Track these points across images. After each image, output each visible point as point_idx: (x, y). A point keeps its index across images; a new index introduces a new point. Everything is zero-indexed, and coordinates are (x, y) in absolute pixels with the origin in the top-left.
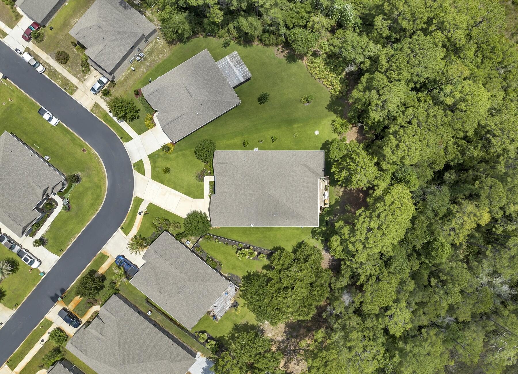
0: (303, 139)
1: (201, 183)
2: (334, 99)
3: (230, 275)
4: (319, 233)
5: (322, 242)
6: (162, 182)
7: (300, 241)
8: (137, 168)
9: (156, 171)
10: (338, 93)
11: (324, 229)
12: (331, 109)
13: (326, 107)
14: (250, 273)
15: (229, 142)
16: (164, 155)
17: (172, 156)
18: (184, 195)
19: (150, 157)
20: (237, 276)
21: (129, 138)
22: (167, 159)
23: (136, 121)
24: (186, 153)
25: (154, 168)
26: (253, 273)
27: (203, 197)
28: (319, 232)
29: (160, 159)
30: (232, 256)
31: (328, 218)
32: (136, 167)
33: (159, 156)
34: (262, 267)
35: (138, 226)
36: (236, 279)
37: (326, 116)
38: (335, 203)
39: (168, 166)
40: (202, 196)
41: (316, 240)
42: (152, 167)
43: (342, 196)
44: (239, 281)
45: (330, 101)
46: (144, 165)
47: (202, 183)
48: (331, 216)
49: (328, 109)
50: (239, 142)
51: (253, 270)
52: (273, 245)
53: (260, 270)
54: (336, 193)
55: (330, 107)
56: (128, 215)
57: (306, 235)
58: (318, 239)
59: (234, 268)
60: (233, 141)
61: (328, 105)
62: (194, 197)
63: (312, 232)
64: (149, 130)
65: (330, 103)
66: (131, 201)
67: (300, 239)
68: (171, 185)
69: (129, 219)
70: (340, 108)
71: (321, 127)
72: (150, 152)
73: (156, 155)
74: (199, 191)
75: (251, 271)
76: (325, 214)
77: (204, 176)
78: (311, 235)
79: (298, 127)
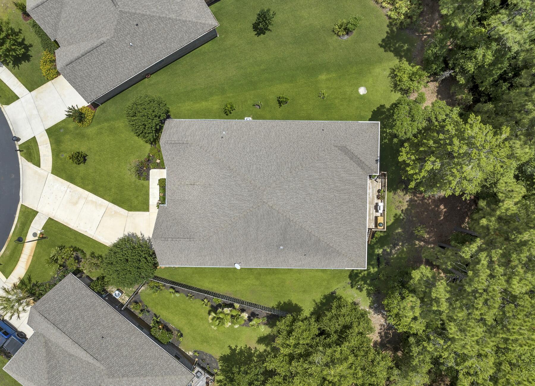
0: (337, 101)
1: (142, 182)
2: (395, 29)
3: (196, 354)
4: (364, 279)
5: (369, 294)
6: (71, 179)
7: (327, 292)
8: (25, 154)
9: (61, 159)
10: (403, 17)
11: (373, 270)
12: (389, 48)
13: (380, 42)
14: (235, 350)
15: (197, 105)
16: (76, 128)
17: (91, 131)
18: (111, 205)
19: (50, 132)
20: (211, 356)
21: (11, 98)
22: (82, 136)
23: (24, 65)
24: (117, 126)
25: (56, 153)
26: (241, 349)
27: (147, 209)
28: (364, 276)
29: (68, 137)
30: (202, 318)
31: (381, 251)
32: (25, 151)
33: (67, 131)
34: (257, 339)
35: (27, 262)
36: (208, 361)
37: (380, 61)
38: (393, 224)
39: (83, 149)
40: (145, 207)
41: (358, 291)
42: (53, 150)
43: (407, 209)
44: (214, 365)
45: (387, 32)
46: (40, 147)
47: (145, 183)
48: (386, 247)
49: (384, 48)
50: (216, 107)
51: (241, 345)
52: (278, 300)
53: (253, 344)
54: (397, 204)
55: (386, 44)
56: (8, 240)
57: (339, 282)
58: (361, 290)
59: (205, 340)
60: (204, 104)
61: (383, 40)
62: (131, 208)
63: (350, 276)
64: (49, 83)
65: (387, 37)
66: (15, 214)
67: (328, 288)
68: (88, 185)
69: (11, 247)
70: (406, 47)
71: (371, 80)
72: (50, 124)
73: (61, 128)
74: (140, 198)
75: (237, 346)
76: (375, 244)
77: (149, 169)
78: (349, 281)
79: (327, 80)
